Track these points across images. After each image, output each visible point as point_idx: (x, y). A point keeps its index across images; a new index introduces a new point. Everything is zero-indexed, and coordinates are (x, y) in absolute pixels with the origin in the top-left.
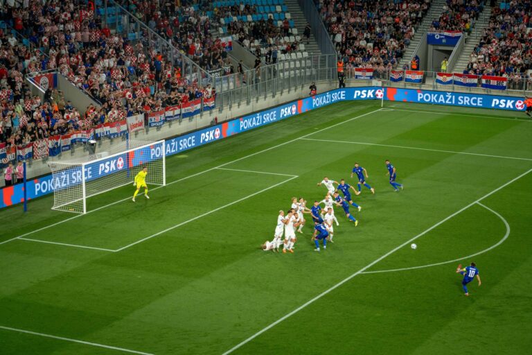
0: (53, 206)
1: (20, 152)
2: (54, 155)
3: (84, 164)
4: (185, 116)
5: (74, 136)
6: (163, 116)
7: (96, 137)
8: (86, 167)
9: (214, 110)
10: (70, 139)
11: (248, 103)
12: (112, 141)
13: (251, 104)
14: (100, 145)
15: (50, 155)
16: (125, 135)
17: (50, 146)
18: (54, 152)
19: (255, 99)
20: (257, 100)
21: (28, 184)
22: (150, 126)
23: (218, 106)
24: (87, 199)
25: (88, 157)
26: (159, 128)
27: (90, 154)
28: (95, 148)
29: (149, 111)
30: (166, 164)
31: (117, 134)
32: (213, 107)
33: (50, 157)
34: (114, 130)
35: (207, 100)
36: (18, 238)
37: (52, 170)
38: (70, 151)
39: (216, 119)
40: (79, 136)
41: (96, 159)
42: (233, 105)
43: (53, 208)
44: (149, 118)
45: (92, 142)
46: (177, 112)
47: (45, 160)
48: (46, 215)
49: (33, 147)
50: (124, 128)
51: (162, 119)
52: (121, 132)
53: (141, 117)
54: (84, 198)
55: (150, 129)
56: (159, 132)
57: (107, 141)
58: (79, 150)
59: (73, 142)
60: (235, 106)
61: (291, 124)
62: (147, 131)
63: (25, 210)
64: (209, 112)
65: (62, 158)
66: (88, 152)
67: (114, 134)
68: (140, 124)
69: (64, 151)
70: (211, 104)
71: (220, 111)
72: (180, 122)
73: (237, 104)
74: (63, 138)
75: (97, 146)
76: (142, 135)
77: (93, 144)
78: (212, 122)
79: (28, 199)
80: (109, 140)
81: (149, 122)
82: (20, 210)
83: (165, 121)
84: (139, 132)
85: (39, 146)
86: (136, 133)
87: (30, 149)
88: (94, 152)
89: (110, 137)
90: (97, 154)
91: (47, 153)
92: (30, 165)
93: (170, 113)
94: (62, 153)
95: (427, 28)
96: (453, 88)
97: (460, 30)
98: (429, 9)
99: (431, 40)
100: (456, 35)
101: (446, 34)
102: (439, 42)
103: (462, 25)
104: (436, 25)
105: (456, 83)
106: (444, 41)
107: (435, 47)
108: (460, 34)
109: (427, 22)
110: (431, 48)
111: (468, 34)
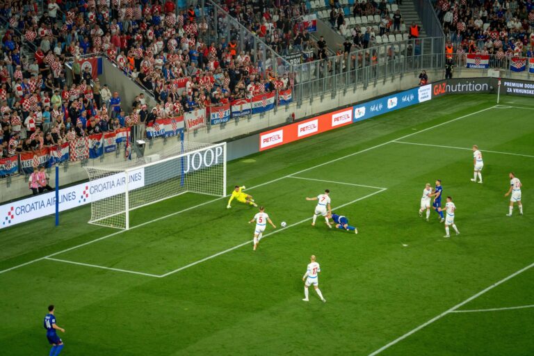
0: (89, 219)
1: (55, 154)
2: (94, 158)
4: (255, 111)
5: (120, 135)
6: (228, 111)
7: (147, 137)
9: (291, 105)
10: (115, 138)
11: (333, 96)
12: (165, 141)
13: (337, 97)
14: (150, 145)
15: (90, 158)
16: (181, 134)
17: (90, 146)
18: (95, 153)
19: (342, 91)
20: (344, 93)
22: (213, 124)
23: (296, 100)
24: (129, 212)
25: (136, 160)
26: (223, 125)
27: (138, 157)
28: (144, 149)
29: (212, 105)
30: (227, 171)
31: (172, 132)
32: (290, 101)
33: (90, 160)
34: (169, 128)
35: (282, 92)
36: (46, 258)
37: (89, 177)
38: (114, 153)
39: (293, 115)
41: (145, 163)
42: (314, 99)
43: (90, 222)
44: (212, 114)
45: (141, 142)
46: (247, 106)
47: (84, 163)
48: (80, 230)
49: (70, 148)
50: (180, 125)
51: (227, 115)
52: (177, 130)
53: (201, 113)
54: (127, 210)
55: (212, 126)
56: (223, 131)
57: (160, 140)
59: (119, 141)
60: (317, 100)
61: (384, 123)
62: (209, 129)
63: (57, 223)
64: (284, 106)
65: (104, 160)
66: (136, 155)
67: (169, 133)
68: (201, 120)
69: (109, 152)
70: (287, 97)
71: (299, 105)
72: (249, 119)
73: (320, 97)
74: (107, 137)
75: (147, 147)
76: (203, 134)
77: (141, 145)
78: (289, 118)
79: (60, 210)
80: (162, 140)
81: (212, 118)
82: (50, 224)
83: (231, 117)
84: (199, 130)
86: (195, 131)
87: (65, 151)
88: (142, 154)
89: (164, 136)
90: (146, 158)
91: (87, 154)
92: (66, 168)
93: (236, 108)
94: (105, 155)
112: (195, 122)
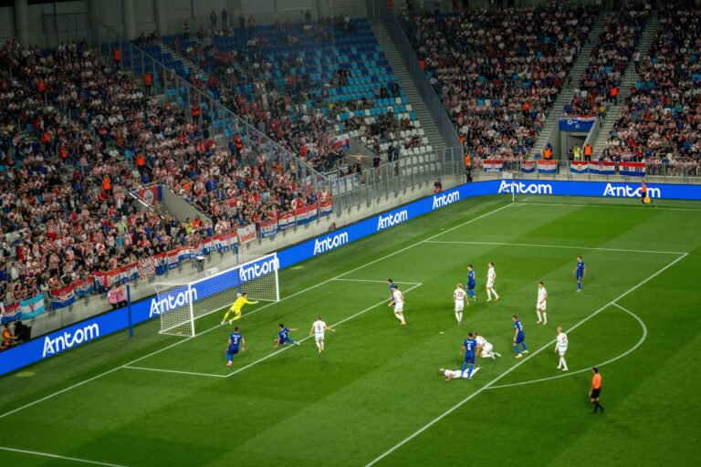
0: (159, 329)
1: (125, 274)
2: (160, 275)
3: (190, 284)
4: (300, 223)
5: (182, 253)
6: (276, 224)
7: (205, 252)
8: (192, 287)
9: (331, 215)
10: (177, 256)
11: (368, 205)
12: (222, 255)
13: (372, 205)
14: (209, 260)
15: (156, 275)
16: (235, 248)
17: (156, 264)
18: (161, 270)
19: (376, 200)
20: (378, 201)
21: (132, 307)
22: (263, 237)
23: (336, 210)
24: (195, 321)
25: (197, 274)
26: (272, 238)
27: (199, 271)
28: (203, 264)
29: (261, 221)
30: (279, 278)
31: (227, 247)
32: (330, 212)
33: (156, 277)
34: (224, 243)
35: (323, 204)
36: (123, 366)
37: (157, 292)
38: (177, 269)
39: (334, 224)
40: (187, 252)
41: (205, 276)
42: (352, 208)
43: (160, 332)
44: (261, 228)
45: (200, 258)
46: (292, 219)
47: (151, 280)
48: (153, 340)
49: (138, 267)
50: (234, 240)
51: (275, 228)
52: (232, 245)
53: (252, 228)
54: (192, 320)
55: (263, 239)
56: (273, 243)
57: (217, 255)
58: (187, 267)
59: (181, 258)
60: (354, 209)
61: (416, 225)
62: (260, 242)
63: (131, 335)
64: (325, 217)
65: (169, 276)
66: (196, 270)
67: (224, 248)
68: (252, 235)
69: (172, 269)
70: (328, 208)
71: (339, 215)
72: (295, 230)
73: (356, 207)
74: (170, 255)
75: (206, 262)
76: (255, 247)
77: (201, 261)
78: (330, 228)
79: (133, 323)
80: (219, 254)
81: (262, 232)
82: (124, 336)
83: (279, 229)
84: (251, 244)
85: (144, 265)
86: (248, 245)
87: (135, 270)
88: (202, 269)
89: (221, 250)
90: (206, 271)
91: (154, 272)
92: (135, 286)
93: (283, 222)
94: (169, 271)
95: (558, 113)
96: (590, 177)
97: (594, 114)
98: (559, 93)
99: (563, 126)
100: (589, 119)
101: (579, 119)
102: (572, 128)
103: (595, 109)
104: (568, 110)
105: (592, 171)
106: (577, 126)
107: (569, 134)
108: (594, 118)
109: (558, 107)
110: (564, 134)
111: (604, 118)
112: (248, 237)
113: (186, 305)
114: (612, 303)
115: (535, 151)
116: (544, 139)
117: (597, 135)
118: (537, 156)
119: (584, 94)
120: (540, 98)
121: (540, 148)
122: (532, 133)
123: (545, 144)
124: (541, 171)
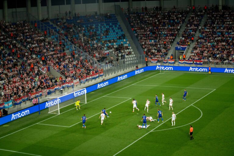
1: (38, 94)
3: (58, 98)
4: (93, 78)
5: (56, 88)
6: (86, 79)
7: (63, 88)
8: (59, 98)
9: (103, 76)
10: (54, 89)
11: (115, 73)
12: (68, 89)
13: (116, 73)
14: (64, 90)
16: (73, 87)
17: (48, 91)
18: (49, 93)
19: (117, 72)
21: (40, 105)
22: (81, 83)
23: (104, 75)
26: (84, 83)
27: (61, 94)
29: (81, 78)
30: (86, 96)
32: (103, 75)
33: (48, 95)
34: (69, 85)
35: (100, 73)
36: (37, 123)
37: (48, 100)
38: (54, 93)
39: (104, 79)
40: (57, 87)
43: (49, 113)
45: (61, 89)
46: (91, 77)
47: (46, 96)
48: (46, 115)
50: (72, 84)
53: (78, 80)
54: (59, 109)
56: (85, 85)
58: (57, 92)
60: (110, 75)
62: (80, 85)
63: (40, 114)
64: (101, 77)
66: (60, 93)
67: (69, 86)
70: (102, 74)
71: (105, 76)
72: (92, 81)
74: (52, 88)
76: (79, 86)
77: (62, 90)
79: (40, 110)
81: (81, 81)
82: (37, 114)
83: (86, 81)
85: (44, 92)
86: (77, 85)
87: (41, 93)
89: (68, 87)
90: (63, 94)
91: (47, 94)
92: (41, 98)
93: (88, 78)
94: (52, 94)
95: (175, 45)
96: (185, 65)
97: (186, 45)
98: (175, 38)
99: (177, 49)
100: (185, 47)
101: (182, 46)
102: (179, 49)
103: (187, 43)
104: (178, 44)
105: (186, 63)
106: (181, 49)
107: (178, 51)
108: (186, 46)
109: (175, 43)
110: (177, 51)
111: (189, 46)
112: (77, 83)
113: (57, 104)
114: (192, 105)
115: (168, 56)
116: (171, 53)
117: (187, 51)
118: (168, 58)
119: (183, 39)
120: (169, 40)
121: (169, 56)
122: (167, 51)
123: (171, 54)
124: (169, 63)
